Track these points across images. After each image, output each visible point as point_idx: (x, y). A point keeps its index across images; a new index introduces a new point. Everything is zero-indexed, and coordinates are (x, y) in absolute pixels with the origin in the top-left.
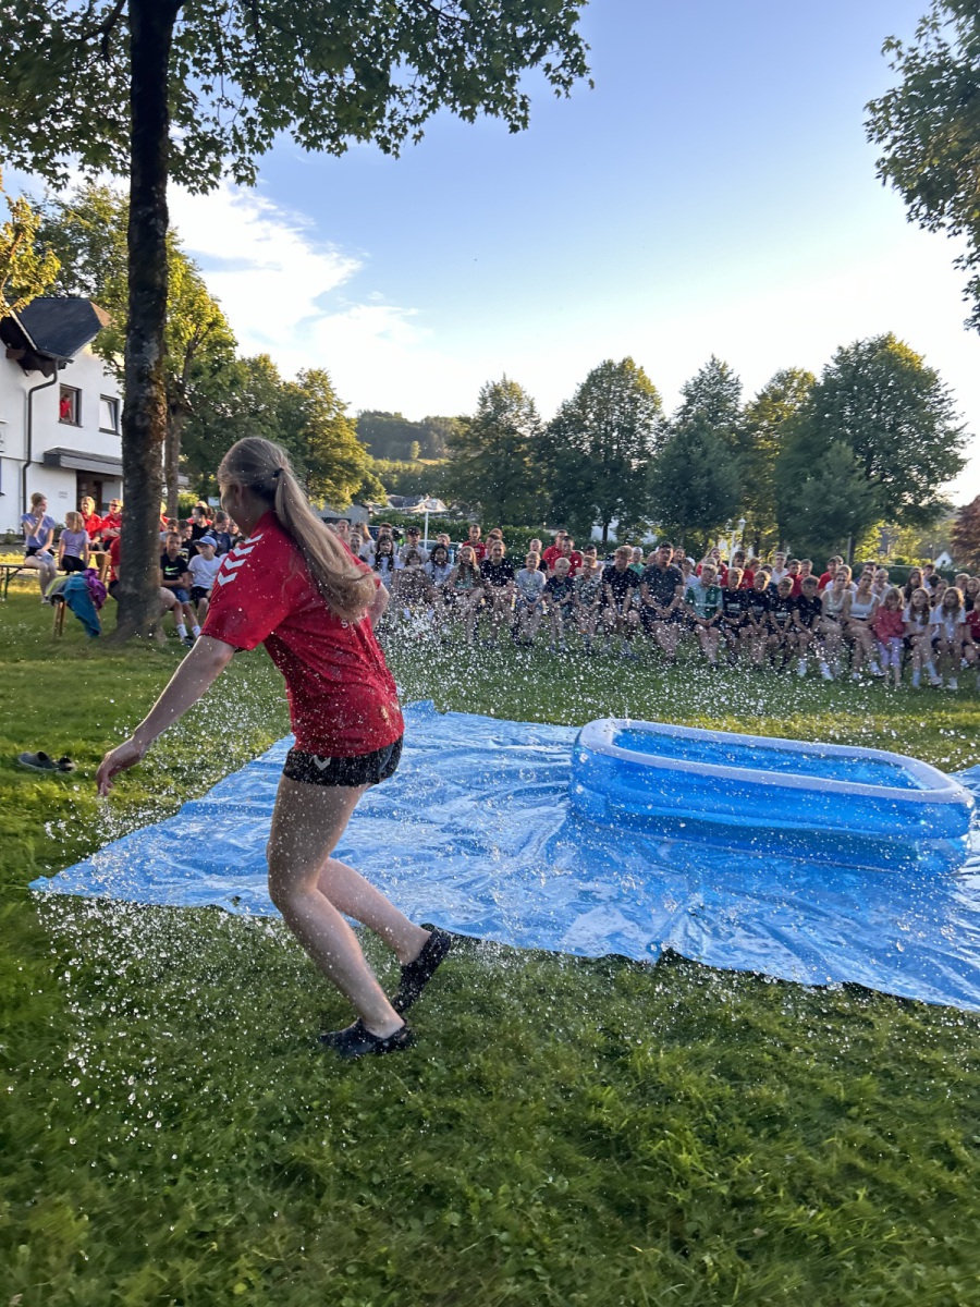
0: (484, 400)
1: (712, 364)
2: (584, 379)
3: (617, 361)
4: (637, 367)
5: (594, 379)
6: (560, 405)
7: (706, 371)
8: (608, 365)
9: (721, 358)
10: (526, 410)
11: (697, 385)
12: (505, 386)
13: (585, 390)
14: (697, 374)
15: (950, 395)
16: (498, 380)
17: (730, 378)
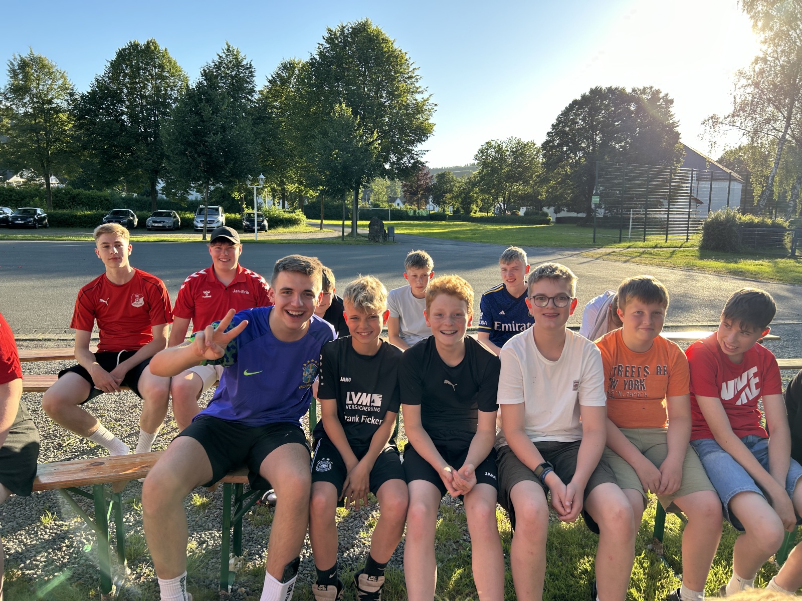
0: (13, 72)
1: (228, 50)
2: (114, 57)
3: (142, 42)
4: (162, 48)
5: (123, 56)
6: (94, 80)
7: (224, 56)
8: (135, 46)
9: (234, 47)
10: (60, 82)
11: (218, 67)
12: (33, 60)
13: (116, 66)
14: (217, 59)
15: (416, 73)
16: (25, 55)
17: (244, 63)
